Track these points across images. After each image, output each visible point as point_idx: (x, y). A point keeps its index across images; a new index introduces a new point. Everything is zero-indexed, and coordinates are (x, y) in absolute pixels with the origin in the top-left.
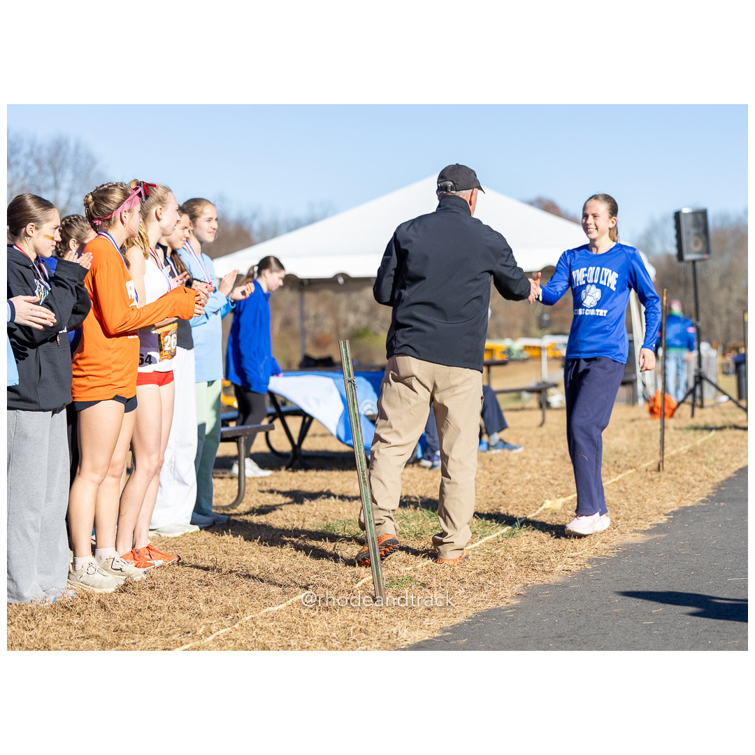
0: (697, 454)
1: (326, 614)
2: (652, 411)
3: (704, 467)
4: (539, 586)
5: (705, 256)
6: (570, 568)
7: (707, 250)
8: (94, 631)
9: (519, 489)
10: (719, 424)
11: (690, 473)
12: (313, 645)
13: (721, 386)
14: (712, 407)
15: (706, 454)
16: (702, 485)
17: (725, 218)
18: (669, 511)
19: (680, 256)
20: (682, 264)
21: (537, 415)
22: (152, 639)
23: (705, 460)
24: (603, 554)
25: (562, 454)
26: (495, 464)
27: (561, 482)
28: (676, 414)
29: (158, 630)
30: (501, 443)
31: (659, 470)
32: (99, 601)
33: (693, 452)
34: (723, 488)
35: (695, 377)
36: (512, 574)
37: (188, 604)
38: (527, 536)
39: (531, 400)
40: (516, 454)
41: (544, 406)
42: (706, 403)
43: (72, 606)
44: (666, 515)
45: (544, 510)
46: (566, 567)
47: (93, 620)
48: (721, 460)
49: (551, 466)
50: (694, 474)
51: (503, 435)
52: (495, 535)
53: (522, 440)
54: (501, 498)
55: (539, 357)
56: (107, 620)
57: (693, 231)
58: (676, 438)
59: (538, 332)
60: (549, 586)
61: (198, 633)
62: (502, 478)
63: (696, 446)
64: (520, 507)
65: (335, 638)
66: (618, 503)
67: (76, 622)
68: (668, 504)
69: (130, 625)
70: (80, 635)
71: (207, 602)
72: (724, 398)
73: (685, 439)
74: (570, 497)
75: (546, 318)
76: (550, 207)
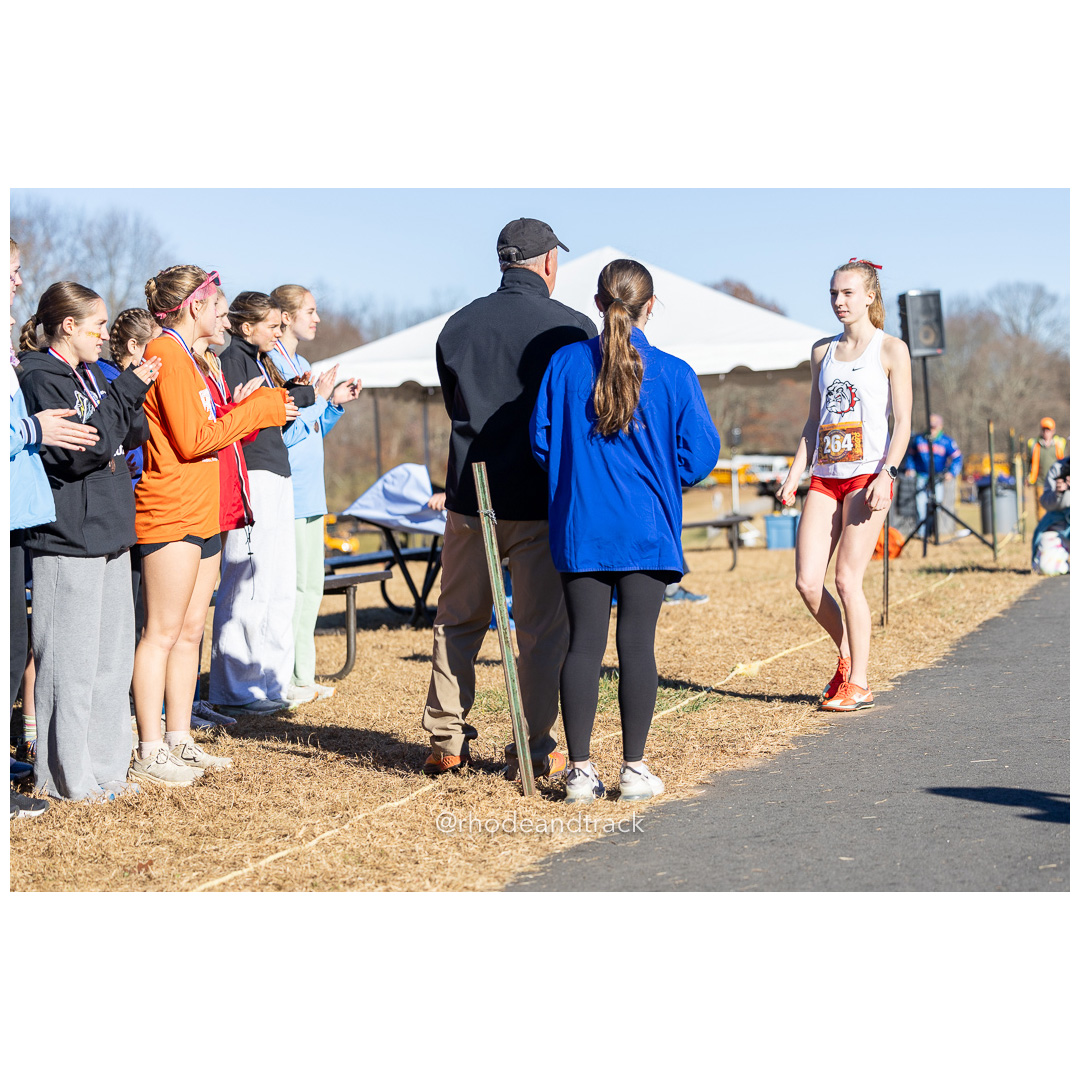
0: (930, 604)
1: (461, 811)
3: (940, 620)
4: (730, 773)
5: (939, 351)
6: (770, 749)
7: (941, 344)
8: (166, 836)
9: (704, 649)
10: (958, 566)
11: (922, 627)
12: (443, 849)
13: (961, 516)
14: (950, 543)
15: (942, 603)
16: (937, 642)
17: (963, 302)
18: (896, 676)
21: (727, 557)
22: (239, 844)
23: (940, 610)
24: (812, 731)
25: (759, 605)
26: (673, 619)
27: (757, 641)
28: (903, 553)
29: (246, 833)
30: (682, 592)
31: (882, 624)
32: (172, 797)
33: (925, 601)
34: (964, 646)
35: (928, 505)
36: (696, 758)
37: (285, 800)
38: (715, 709)
39: (719, 538)
40: (700, 606)
41: (736, 544)
42: (941, 539)
43: (137, 804)
44: (892, 681)
45: (736, 676)
46: (764, 748)
47: (164, 821)
48: (963, 611)
49: (745, 621)
50: (927, 628)
52: (674, 709)
53: (707, 588)
54: (681, 661)
55: (730, 483)
56: (181, 821)
57: (922, 319)
58: (904, 583)
59: (727, 451)
60: (743, 773)
61: (297, 837)
62: (682, 637)
63: (929, 594)
64: (705, 673)
65: (471, 841)
67: (142, 823)
68: (894, 667)
69: (212, 827)
70: (147, 841)
71: (309, 797)
72: (965, 532)
73: (915, 585)
74: (769, 660)
75: (737, 432)
76: (740, 292)
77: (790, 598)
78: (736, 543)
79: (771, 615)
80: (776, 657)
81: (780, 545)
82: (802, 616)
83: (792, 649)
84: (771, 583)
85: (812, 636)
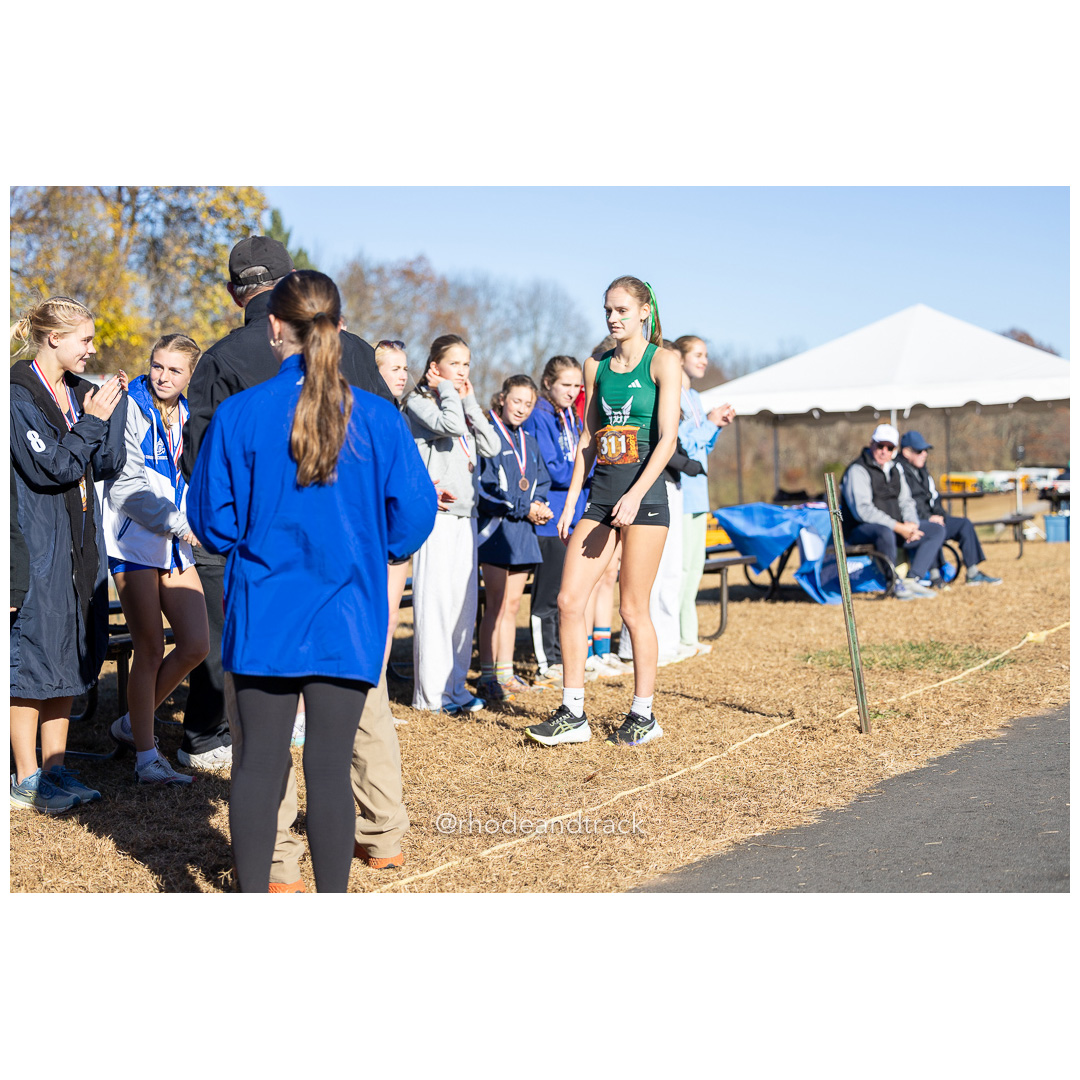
1: (813, 744)
4: (1026, 719)
6: (1057, 701)
9: (1000, 621)
21: (1014, 548)
25: (1043, 586)
27: (1043, 615)
30: (980, 576)
36: (998, 707)
38: (1011, 668)
39: (1007, 533)
40: (995, 586)
45: (1027, 642)
46: (1053, 700)
49: (1033, 599)
51: (981, 567)
52: (978, 667)
53: (1000, 573)
54: (982, 630)
59: (1012, 465)
60: (1036, 719)
62: (983, 611)
64: (1002, 639)
74: (1053, 631)
75: (1021, 449)
76: (1024, 338)
78: (1020, 538)
79: (1053, 595)
80: (1059, 628)
81: (1056, 539)
84: (1051, 569)
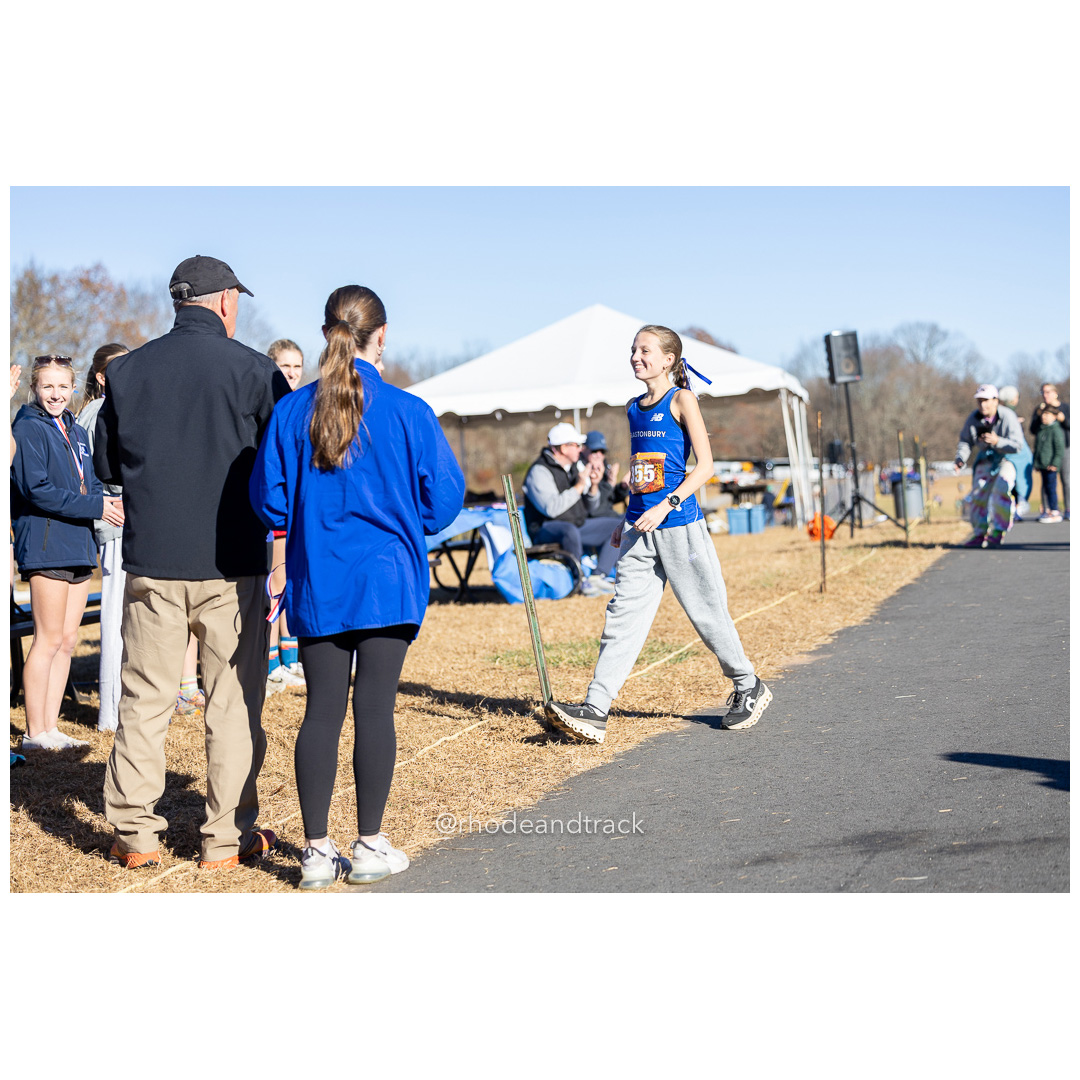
0: (858, 574)
1: (501, 744)
2: (811, 533)
3: (866, 587)
5: (857, 378)
7: (859, 372)
8: (275, 769)
10: (879, 542)
11: (853, 593)
13: (879, 505)
14: (872, 526)
15: (868, 574)
16: (864, 605)
17: (875, 339)
18: (834, 631)
19: (832, 379)
20: (835, 387)
23: (867, 579)
24: (770, 676)
28: (835, 535)
31: (821, 591)
33: (854, 572)
34: (886, 607)
35: (853, 498)
36: (681, 699)
38: (695, 660)
42: (865, 523)
44: (830, 635)
48: (883, 579)
50: (856, 593)
57: (844, 353)
58: (837, 558)
63: (857, 566)
66: (782, 625)
68: (832, 625)
72: (882, 518)
73: (846, 559)
76: (702, 336)
77: (749, 572)
81: (739, 531)
82: (759, 587)
83: (752, 612)
85: (767, 601)
